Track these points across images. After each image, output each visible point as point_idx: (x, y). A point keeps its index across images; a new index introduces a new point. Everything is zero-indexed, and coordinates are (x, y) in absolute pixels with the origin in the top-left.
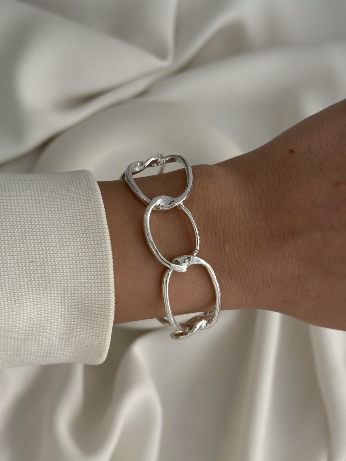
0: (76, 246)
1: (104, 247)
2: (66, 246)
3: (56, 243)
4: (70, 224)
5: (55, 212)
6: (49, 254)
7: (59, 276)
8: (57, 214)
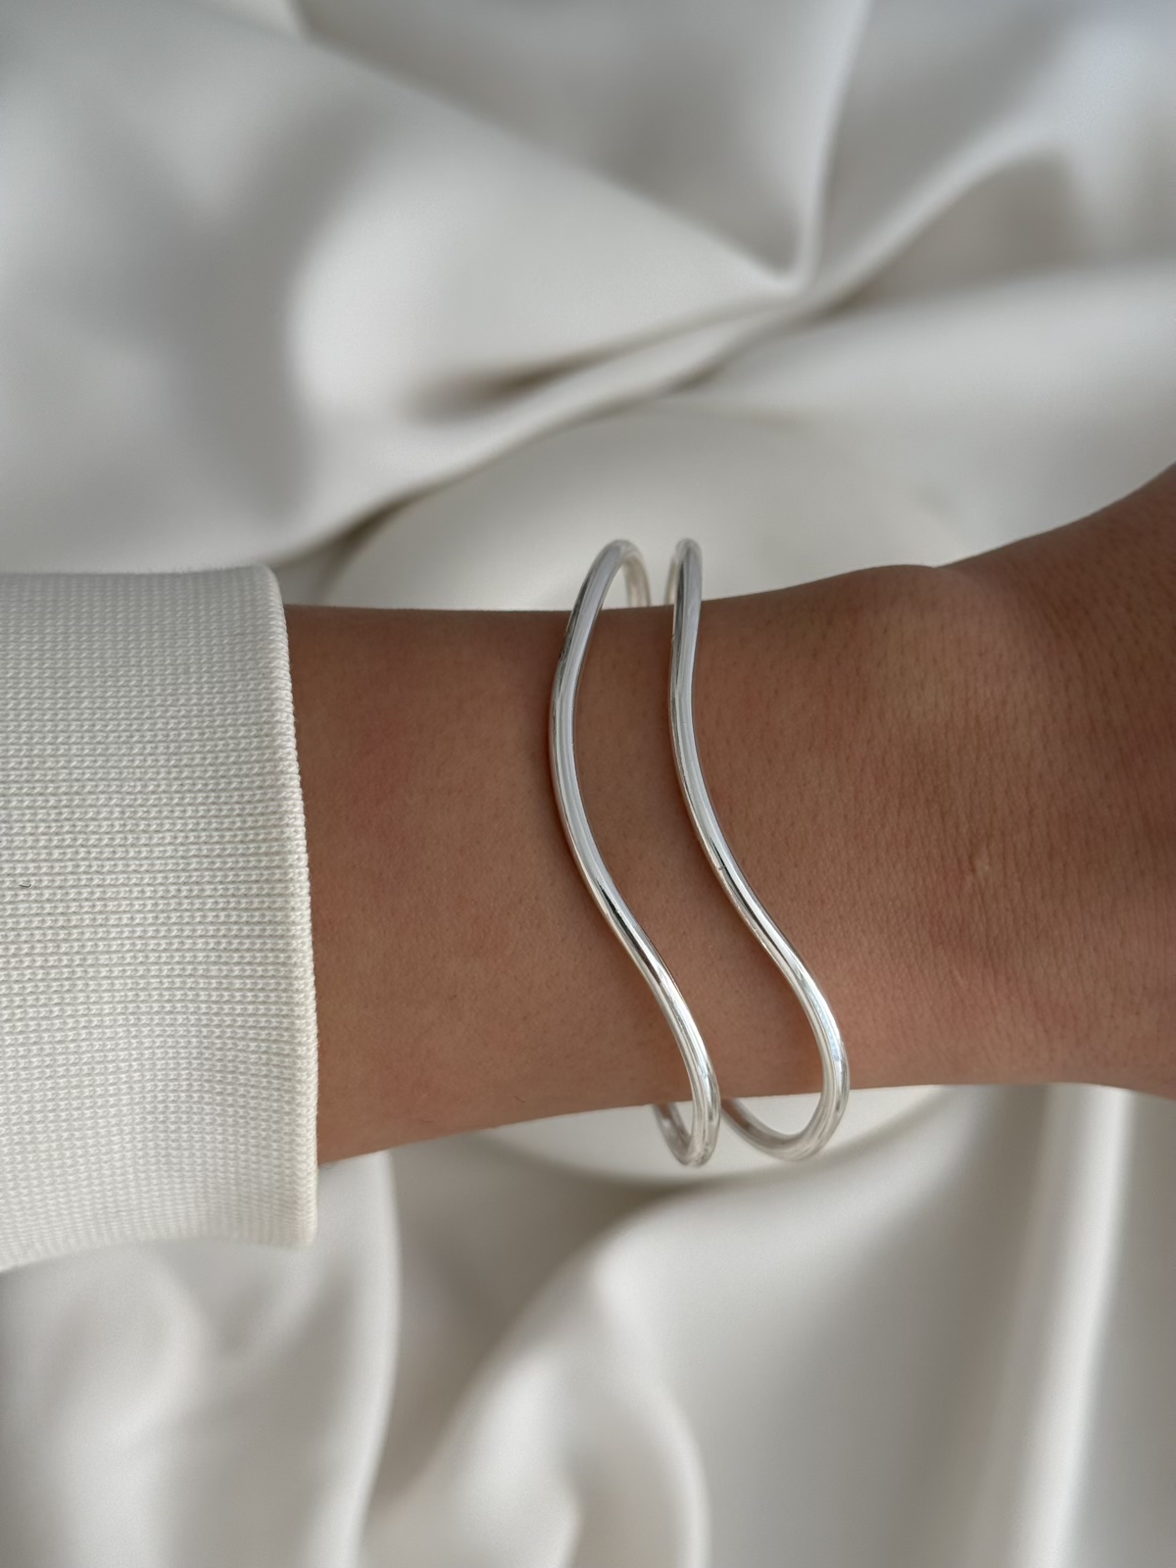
0: (182, 834)
2: (144, 831)
3: (110, 823)
4: (166, 757)
5: (119, 714)
6: (83, 859)
7: (119, 938)
8: (123, 719)
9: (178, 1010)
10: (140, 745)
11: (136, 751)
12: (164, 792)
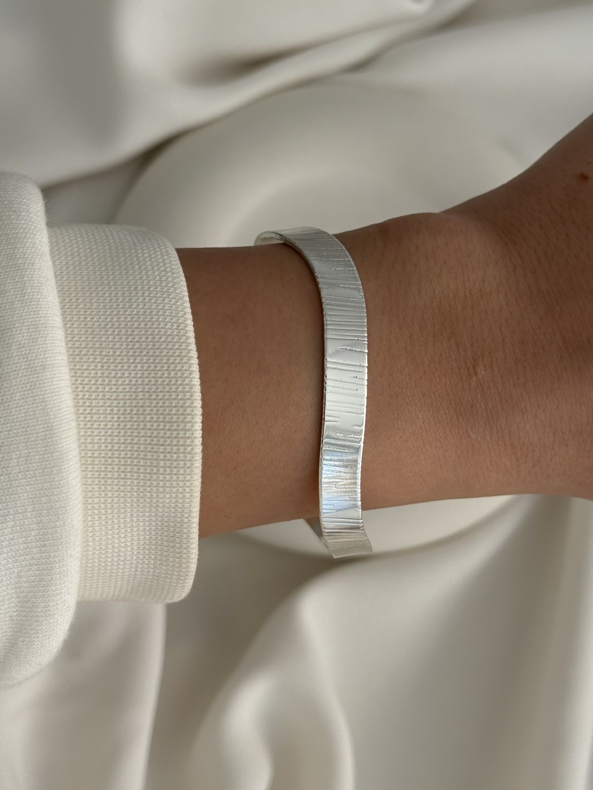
1: (187, 384)
9: (128, 477)
10: (112, 330)
11: (110, 332)
12: (125, 356)
